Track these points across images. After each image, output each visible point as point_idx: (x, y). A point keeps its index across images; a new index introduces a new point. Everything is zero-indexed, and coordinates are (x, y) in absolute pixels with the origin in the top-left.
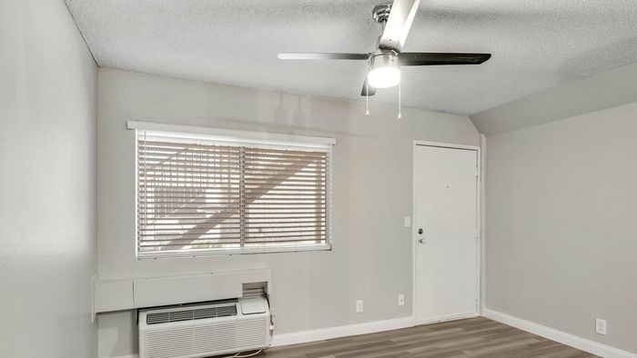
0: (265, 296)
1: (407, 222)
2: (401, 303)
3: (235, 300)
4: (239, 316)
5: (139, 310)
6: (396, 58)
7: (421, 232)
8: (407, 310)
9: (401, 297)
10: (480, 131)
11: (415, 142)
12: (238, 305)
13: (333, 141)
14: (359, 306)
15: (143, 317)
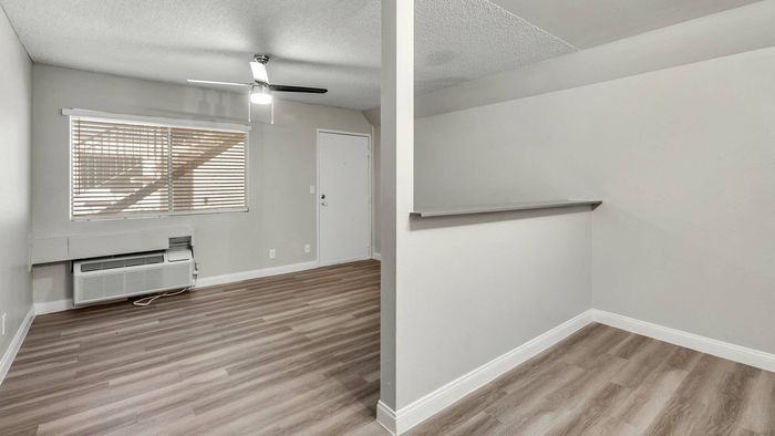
0: (190, 248)
1: (312, 190)
2: (307, 251)
3: (164, 251)
4: (166, 263)
5: (73, 261)
6: (268, 89)
7: (323, 197)
8: (312, 255)
9: (307, 246)
10: (371, 122)
11: (318, 130)
12: (165, 255)
13: (250, 128)
14: (272, 253)
15: (77, 267)
